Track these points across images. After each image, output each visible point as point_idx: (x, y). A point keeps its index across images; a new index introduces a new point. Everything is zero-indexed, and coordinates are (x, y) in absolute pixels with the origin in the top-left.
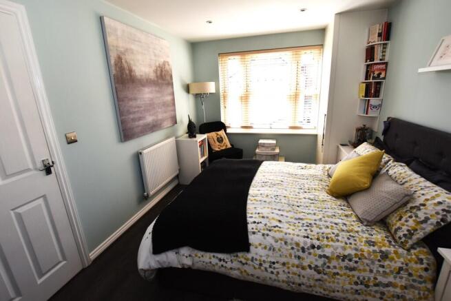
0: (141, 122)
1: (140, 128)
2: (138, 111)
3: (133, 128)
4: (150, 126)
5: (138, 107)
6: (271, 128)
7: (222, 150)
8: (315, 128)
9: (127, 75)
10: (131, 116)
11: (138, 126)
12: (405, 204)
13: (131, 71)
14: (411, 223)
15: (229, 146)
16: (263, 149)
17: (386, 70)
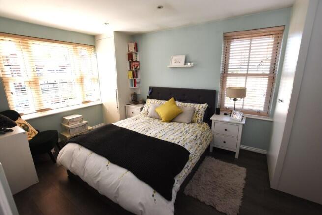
6: (68, 106)
7: (34, 138)
8: (99, 100)
12: (194, 112)
14: (200, 116)
15: (37, 132)
16: (73, 123)
17: (139, 65)
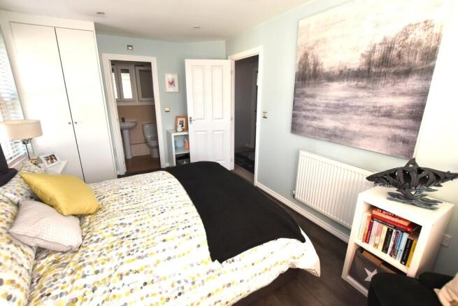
0: (315, 123)
1: (311, 128)
2: (313, 110)
3: (302, 125)
4: (329, 133)
5: (316, 105)
9: (310, 71)
10: (304, 113)
11: (309, 126)
13: (316, 64)
